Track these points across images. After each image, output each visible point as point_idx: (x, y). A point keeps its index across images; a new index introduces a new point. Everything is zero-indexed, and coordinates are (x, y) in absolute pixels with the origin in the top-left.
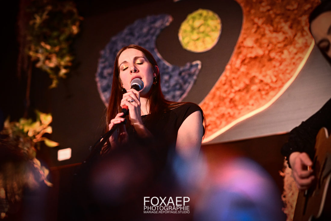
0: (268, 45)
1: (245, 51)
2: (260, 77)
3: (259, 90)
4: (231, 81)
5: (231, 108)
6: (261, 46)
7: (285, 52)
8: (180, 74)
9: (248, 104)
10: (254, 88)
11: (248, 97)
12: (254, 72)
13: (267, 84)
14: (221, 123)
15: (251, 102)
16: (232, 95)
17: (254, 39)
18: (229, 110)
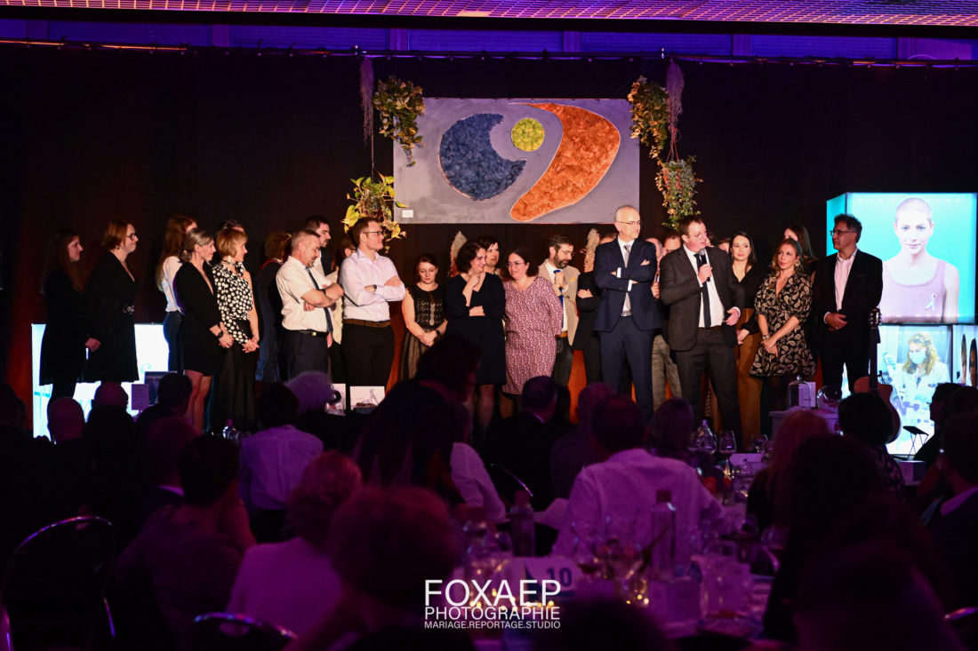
0: (581, 159)
1: (563, 160)
2: (574, 182)
3: (572, 191)
4: (551, 180)
6: (576, 158)
7: (594, 168)
8: (513, 167)
9: (563, 200)
10: (569, 189)
11: (564, 195)
12: (571, 178)
13: (578, 188)
15: (566, 199)
16: (551, 192)
17: (571, 152)
18: (549, 201)
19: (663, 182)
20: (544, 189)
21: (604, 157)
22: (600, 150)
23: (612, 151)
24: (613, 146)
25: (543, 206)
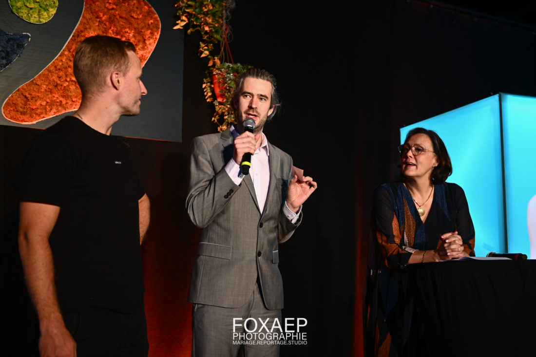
4: (66, 68)
5: (63, 96)
14: (51, 110)
16: (66, 84)
18: (61, 99)
19: (213, 91)
20: (55, 78)
21: (140, 46)
22: (134, 36)
23: (152, 41)
24: (152, 33)
25: (51, 104)
